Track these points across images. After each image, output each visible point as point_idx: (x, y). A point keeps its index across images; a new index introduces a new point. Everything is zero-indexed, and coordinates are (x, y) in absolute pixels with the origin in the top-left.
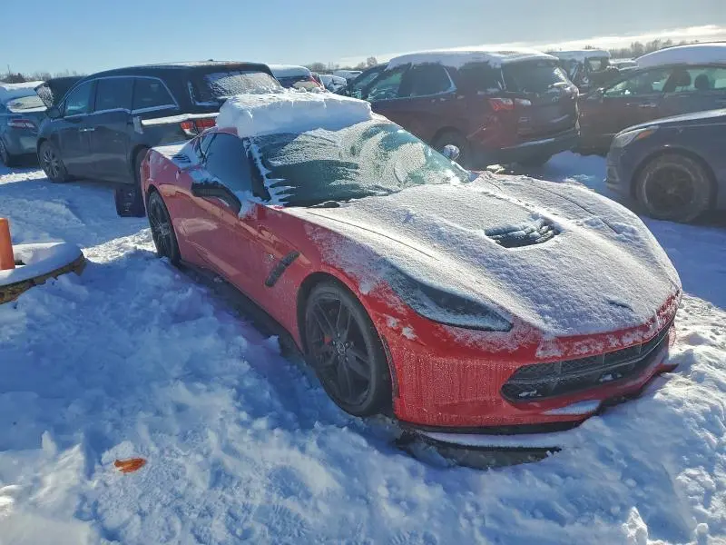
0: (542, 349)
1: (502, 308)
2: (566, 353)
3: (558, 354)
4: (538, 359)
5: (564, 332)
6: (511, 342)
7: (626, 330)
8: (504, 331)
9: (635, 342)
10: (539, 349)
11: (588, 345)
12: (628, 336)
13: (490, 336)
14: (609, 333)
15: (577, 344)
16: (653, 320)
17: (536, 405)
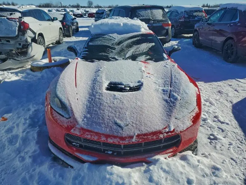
0: (74, 130)
1: (72, 110)
2: (82, 134)
3: (78, 133)
4: (71, 133)
5: (85, 127)
6: (66, 123)
7: (111, 136)
8: (67, 119)
9: (113, 142)
10: (73, 129)
11: (91, 135)
12: (111, 139)
13: (62, 118)
14: (103, 134)
15: (87, 133)
16: (132, 137)
17: (75, 149)
